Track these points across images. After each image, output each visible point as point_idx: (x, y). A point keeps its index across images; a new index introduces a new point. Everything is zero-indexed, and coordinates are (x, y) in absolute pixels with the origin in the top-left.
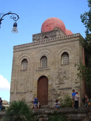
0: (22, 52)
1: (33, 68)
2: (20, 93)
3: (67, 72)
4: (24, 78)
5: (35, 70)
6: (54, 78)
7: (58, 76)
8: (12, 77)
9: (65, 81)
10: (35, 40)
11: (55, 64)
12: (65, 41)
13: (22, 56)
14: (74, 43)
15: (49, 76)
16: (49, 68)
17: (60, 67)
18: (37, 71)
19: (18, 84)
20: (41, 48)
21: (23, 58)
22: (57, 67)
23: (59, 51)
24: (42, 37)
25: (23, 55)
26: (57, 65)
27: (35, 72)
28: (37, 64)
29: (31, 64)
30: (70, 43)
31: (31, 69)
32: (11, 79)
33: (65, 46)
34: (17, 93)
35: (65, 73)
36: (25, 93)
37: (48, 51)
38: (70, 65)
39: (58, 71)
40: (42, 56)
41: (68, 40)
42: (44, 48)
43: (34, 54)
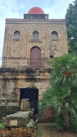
0: (15, 25)
1: (26, 39)
2: (14, 58)
3: (57, 46)
4: (17, 46)
5: (28, 40)
6: (46, 49)
7: (50, 48)
8: (4, 43)
9: (55, 52)
10: (26, 18)
11: (47, 39)
12: (54, 23)
13: (14, 28)
14: (62, 26)
15: (42, 47)
16: (41, 41)
17: (51, 41)
18: (29, 42)
19: (11, 50)
20: (34, 25)
21: (16, 30)
22: (48, 41)
23: (50, 30)
24: (33, 17)
25: (16, 28)
26: (48, 40)
27: (28, 42)
28: (30, 37)
29: (23, 35)
30: (58, 25)
31: (24, 39)
32: (4, 46)
33: (55, 26)
34: (10, 58)
35: (55, 46)
36: (18, 58)
37: (39, 28)
38: (59, 41)
39: (49, 44)
40: (34, 31)
41: (57, 23)
42: (36, 25)
43: (26, 28)
